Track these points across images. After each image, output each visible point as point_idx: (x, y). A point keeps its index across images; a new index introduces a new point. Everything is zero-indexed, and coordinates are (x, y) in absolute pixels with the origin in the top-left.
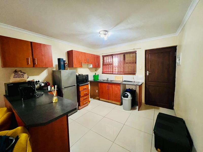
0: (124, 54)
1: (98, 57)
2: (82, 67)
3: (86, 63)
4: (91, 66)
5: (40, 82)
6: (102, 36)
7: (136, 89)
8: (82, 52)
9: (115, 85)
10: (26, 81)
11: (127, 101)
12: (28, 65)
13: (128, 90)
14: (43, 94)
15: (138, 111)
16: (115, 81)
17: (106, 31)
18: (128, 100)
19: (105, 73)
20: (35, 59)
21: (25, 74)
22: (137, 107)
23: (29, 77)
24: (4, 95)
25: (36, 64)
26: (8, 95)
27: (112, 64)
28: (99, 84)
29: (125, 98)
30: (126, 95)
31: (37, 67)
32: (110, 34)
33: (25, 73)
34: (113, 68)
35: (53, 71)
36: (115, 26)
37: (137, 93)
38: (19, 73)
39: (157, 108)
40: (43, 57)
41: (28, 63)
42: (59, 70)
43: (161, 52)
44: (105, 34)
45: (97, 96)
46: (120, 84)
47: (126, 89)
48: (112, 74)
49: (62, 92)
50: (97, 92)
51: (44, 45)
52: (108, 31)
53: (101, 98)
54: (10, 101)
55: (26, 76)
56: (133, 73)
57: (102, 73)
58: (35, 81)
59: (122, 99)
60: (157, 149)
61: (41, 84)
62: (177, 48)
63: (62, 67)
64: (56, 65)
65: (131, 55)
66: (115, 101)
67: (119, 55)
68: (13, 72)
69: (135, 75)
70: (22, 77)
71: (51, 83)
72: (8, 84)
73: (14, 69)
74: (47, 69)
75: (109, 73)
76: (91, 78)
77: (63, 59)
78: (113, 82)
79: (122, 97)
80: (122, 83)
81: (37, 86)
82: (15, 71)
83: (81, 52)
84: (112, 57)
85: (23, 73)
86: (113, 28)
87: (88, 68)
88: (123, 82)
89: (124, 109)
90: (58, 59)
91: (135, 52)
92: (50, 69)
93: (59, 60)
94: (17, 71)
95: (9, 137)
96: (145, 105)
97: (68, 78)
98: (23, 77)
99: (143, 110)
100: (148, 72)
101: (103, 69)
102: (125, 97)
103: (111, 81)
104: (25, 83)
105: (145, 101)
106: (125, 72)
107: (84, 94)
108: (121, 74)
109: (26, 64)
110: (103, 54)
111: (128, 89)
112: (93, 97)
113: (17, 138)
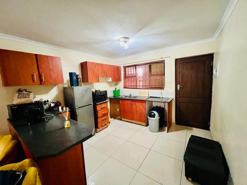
0: (150, 65)
1: (118, 68)
2: (99, 82)
3: (103, 76)
4: (110, 80)
5: (49, 102)
6: (122, 44)
7: (165, 106)
8: (99, 64)
9: (139, 102)
10: (32, 101)
11: (154, 121)
12: (33, 82)
13: (156, 108)
14: (53, 117)
15: (167, 132)
16: (139, 97)
17: (126, 38)
18: (156, 120)
19: (128, 87)
20: (42, 75)
21: (31, 94)
22: (166, 128)
23: (35, 97)
24: (8, 119)
25: (44, 81)
26: (12, 119)
27: (136, 76)
28: (120, 101)
29: (152, 118)
30: (153, 114)
31: (44, 84)
32: (131, 41)
33: (31, 92)
34: (136, 82)
35: (64, 88)
36: (137, 32)
37: (166, 111)
38: (24, 92)
39: (189, 129)
40: (51, 73)
41: (33, 81)
42: (71, 86)
43: (195, 62)
44: (126, 42)
45: (118, 116)
46: (145, 101)
47: (152, 107)
48: (136, 88)
49: (76, 113)
50: (118, 110)
51: (52, 58)
52: (129, 38)
53: (123, 118)
54: (16, 127)
55: (32, 95)
56: (162, 87)
57: (124, 88)
58: (43, 100)
59: (148, 119)
60: (187, 179)
61: (50, 104)
62: (214, 56)
63: (75, 83)
64: (67, 81)
65: (159, 65)
66: (140, 121)
67: (143, 66)
68: (17, 92)
69: (163, 89)
70: (27, 98)
71: (62, 102)
72: (11, 106)
73: (18, 88)
74: (57, 86)
75: (133, 87)
76: (110, 95)
77: (75, 73)
78: (136, 98)
79: (148, 116)
80: (148, 100)
81: (45, 107)
82: (18, 90)
83: (97, 63)
84: (136, 67)
85: (28, 93)
86: (135, 34)
87: (107, 82)
88: (149, 98)
89: (151, 131)
90: (69, 73)
91: (163, 62)
92: (61, 86)
93: (71, 74)
94: (21, 90)
95: (16, 171)
96: (175, 125)
97: (83, 96)
98: (29, 97)
99: (173, 131)
100: (179, 85)
101: (125, 83)
102: (151, 116)
103: (135, 97)
104: (31, 104)
105: (176, 121)
106: (151, 87)
107: (103, 114)
108: (147, 88)
109: (32, 81)
110: (124, 64)
111: (155, 106)
112: (114, 116)
113: (25, 173)
